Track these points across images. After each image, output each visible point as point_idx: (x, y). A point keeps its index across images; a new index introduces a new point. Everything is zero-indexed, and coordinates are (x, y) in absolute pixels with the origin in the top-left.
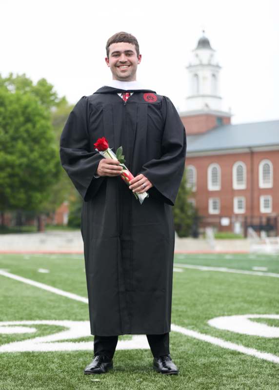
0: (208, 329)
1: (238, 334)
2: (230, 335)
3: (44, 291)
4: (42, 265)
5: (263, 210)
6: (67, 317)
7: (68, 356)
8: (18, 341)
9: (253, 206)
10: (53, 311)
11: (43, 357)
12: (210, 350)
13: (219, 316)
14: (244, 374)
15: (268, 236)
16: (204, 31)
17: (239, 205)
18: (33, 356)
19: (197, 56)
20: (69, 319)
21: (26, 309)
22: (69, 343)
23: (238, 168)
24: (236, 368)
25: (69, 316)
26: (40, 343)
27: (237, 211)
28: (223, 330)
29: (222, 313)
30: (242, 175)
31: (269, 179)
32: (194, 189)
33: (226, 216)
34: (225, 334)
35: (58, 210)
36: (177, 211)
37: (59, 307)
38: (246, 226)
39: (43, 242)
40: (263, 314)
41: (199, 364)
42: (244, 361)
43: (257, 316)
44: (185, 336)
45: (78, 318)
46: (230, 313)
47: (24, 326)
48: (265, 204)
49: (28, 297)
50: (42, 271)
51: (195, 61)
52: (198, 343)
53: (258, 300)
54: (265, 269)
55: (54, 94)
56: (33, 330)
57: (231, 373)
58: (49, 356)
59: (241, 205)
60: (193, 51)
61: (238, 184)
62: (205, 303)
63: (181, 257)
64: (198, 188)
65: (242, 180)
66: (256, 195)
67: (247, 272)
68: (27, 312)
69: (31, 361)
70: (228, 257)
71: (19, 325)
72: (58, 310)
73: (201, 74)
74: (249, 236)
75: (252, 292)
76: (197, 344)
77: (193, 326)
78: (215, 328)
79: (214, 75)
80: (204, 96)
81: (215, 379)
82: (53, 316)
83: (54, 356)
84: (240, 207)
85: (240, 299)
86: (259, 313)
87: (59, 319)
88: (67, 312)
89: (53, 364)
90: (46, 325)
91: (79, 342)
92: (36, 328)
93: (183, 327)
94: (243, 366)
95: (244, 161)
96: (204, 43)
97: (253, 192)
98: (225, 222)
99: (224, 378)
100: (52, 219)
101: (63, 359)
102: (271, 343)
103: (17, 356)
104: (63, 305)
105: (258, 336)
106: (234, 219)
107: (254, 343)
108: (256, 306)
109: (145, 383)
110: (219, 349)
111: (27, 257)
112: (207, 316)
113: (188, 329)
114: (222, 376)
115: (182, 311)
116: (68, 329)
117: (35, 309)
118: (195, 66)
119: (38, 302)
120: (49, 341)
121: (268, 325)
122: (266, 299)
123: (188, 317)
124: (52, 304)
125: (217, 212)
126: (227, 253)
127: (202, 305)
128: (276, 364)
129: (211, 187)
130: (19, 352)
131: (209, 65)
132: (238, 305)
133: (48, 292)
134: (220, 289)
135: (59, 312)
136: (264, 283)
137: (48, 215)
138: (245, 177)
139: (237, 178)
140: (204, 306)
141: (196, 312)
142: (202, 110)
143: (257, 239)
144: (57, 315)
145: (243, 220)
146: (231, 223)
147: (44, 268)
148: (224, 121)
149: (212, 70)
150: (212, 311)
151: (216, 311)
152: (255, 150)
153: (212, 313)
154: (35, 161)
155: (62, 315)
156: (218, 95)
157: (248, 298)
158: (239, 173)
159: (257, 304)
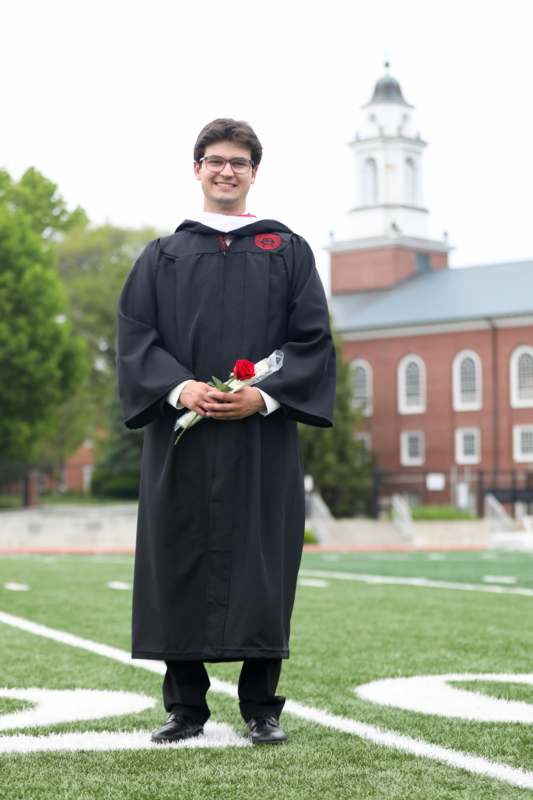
0: (350, 706)
1: (414, 715)
2: (400, 717)
3: (6, 627)
4: (16, 576)
5: (519, 456)
6: (38, 680)
9: (497, 448)
10: (13, 668)
13: (384, 677)
15: (529, 513)
16: (387, 65)
17: (465, 445)
19: (373, 118)
20: (41, 685)
23: (464, 363)
27: (461, 458)
28: (383, 707)
29: (393, 671)
30: (474, 379)
31: (531, 387)
32: (368, 411)
33: (436, 471)
34: (389, 716)
35: (73, 459)
36: (331, 458)
37: (27, 660)
38: (480, 492)
39: (34, 529)
40: (484, 672)
42: (419, 773)
43: (471, 677)
44: (297, 720)
45: (63, 683)
46: (410, 670)
48: (523, 442)
50: (13, 586)
51: (371, 131)
52: (323, 734)
53: (480, 643)
54: (508, 580)
55: (60, 202)
59: (473, 445)
60: (363, 107)
61: (463, 401)
62: (360, 651)
63: (333, 558)
64: (376, 409)
65: (472, 391)
66: (503, 422)
67: (469, 587)
70: (435, 557)
73: (379, 157)
74: (488, 511)
75: (470, 626)
77: (317, 699)
78: (370, 703)
79: (409, 161)
80: (387, 206)
82: (9, 678)
84: (469, 451)
85: (440, 642)
86: (476, 671)
87: (19, 687)
88: (42, 670)
91: (48, 734)
93: (297, 699)
95: (472, 348)
96: (388, 90)
98: (435, 482)
100: (59, 481)
102: (490, 734)
104: (37, 657)
105: (467, 720)
106: (454, 477)
108: (473, 656)
112: (357, 677)
113: (308, 704)
115: (301, 668)
116: (32, 706)
118: (368, 140)
121: (489, 693)
122: (500, 641)
123: (312, 680)
124: (13, 654)
125: (418, 461)
127: (350, 654)
128: (492, 780)
129: (405, 407)
131: (401, 138)
132: (432, 655)
134: (401, 621)
135: (26, 671)
136: (504, 609)
137: (48, 471)
138: (479, 383)
139: (463, 385)
140: (355, 656)
141: (333, 669)
142: (384, 238)
143: (507, 520)
144: (18, 677)
145: (475, 478)
146: (448, 485)
147: (18, 582)
148: (434, 262)
149: (406, 150)
150: (371, 667)
151: (378, 666)
152: (501, 324)
153: (371, 672)
154: (20, 353)
155: (29, 676)
156: (420, 204)
157: (460, 640)
158: (468, 375)
159: (477, 652)
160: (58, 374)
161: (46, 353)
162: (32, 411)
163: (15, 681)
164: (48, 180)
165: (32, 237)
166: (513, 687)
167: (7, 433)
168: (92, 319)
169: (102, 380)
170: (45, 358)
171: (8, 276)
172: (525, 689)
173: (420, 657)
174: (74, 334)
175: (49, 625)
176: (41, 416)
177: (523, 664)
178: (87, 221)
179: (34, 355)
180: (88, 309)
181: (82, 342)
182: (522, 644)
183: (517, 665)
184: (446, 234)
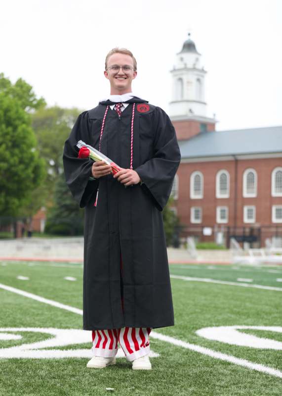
0: (196, 339)
1: (227, 344)
2: (219, 345)
3: (26, 298)
4: (21, 273)
5: (246, 220)
6: (51, 324)
7: (57, 363)
8: (4, 348)
9: (236, 216)
11: (32, 364)
12: (201, 360)
13: (207, 326)
14: (237, 384)
15: (251, 247)
16: (189, 34)
17: (221, 214)
18: (22, 363)
19: (182, 59)
20: (54, 327)
21: (9, 316)
22: (57, 351)
23: (222, 176)
24: (229, 378)
25: (54, 324)
26: (27, 350)
27: (219, 220)
28: (212, 340)
29: (210, 324)
30: (226, 183)
31: (253, 188)
32: (176, 197)
33: (208, 226)
34: (215, 345)
35: (35, 217)
37: (42, 314)
38: (228, 237)
39: (19, 249)
40: (251, 325)
41: (190, 373)
43: (246, 327)
44: (174, 346)
45: (63, 325)
46: (218, 323)
47: (9, 332)
48: (248, 214)
49: (10, 304)
50: (21, 278)
51: (180, 65)
52: (188, 352)
53: (245, 311)
54: (249, 280)
55: (33, 95)
56: (19, 337)
57: (223, 383)
58: (37, 363)
59: (224, 214)
60: (178, 54)
61: (221, 193)
62: (192, 313)
64: (180, 196)
65: (225, 189)
66: (239, 204)
68: (10, 319)
69: (20, 368)
70: (210, 268)
71: (4, 332)
72: (43, 318)
73: (185, 78)
74: (231, 246)
75: (238, 303)
76: (187, 354)
77: (181, 336)
78: (203, 338)
79: (198, 80)
80: (188, 101)
81: (207, 388)
82: (38, 323)
83: (42, 364)
84: (223, 217)
85: (227, 310)
86: (248, 325)
87: (45, 327)
88: (51, 319)
89: (42, 371)
90: (31, 332)
91: (66, 350)
92: (22, 335)
93: (171, 336)
94: (235, 376)
95: (226, 169)
96: (189, 47)
97: (236, 201)
98: (207, 231)
99: (216, 387)
100: (29, 225)
101: (52, 367)
103: (5, 363)
104: (46, 313)
105: (249, 347)
106: (216, 229)
107: (244, 354)
108: (243, 317)
109: (137, 391)
110: (209, 359)
111: (4, 264)
112: (195, 326)
113: (176, 338)
114: (215, 385)
116: (54, 336)
117: (19, 316)
118: (179, 70)
119: (21, 309)
120: (36, 348)
121: (257, 336)
122: (253, 311)
124: (35, 311)
125: (199, 221)
126: (209, 264)
127: (188, 315)
129: (193, 196)
130: (6, 359)
131: (194, 69)
132: (226, 317)
133: (31, 299)
134: (206, 300)
135: (44, 319)
136: (250, 295)
137: (25, 221)
138: (228, 185)
139: (221, 186)
140: (190, 316)
141: (182, 322)
142: (186, 116)
143: (240, 250)
144: (42, 322)
145: (226, 230)
146: (213, 233)
147: (23, 275)
148: (208, 128)
149: (197, 75)
150: (199, 321)
151: (203, 321)
152: (239, 158)
153: (199, 323)
154: (14, 166)
155: (46, 322)
156: (202, 100)
157: (235, 309)
158: (223, 181)
159: (245, 315)
160: (32, 176)
161: (27, 166)
162: (19, 193)
163: (41, 324)
164: (28, 84)
165: (21, 110)
166: (266, 333)
167: (7, 203)
168: (47, 150)
169: (51, 179)
170: (26, 168)
171: (10, 129)
172: (271, 334)
173: (220, 317)
174: (39, 157)
175: (46, 298)
176: (23, 196)
177: (267, 322)
178: (45, 104)
179: (22, 167)
180: (45, 146)
181: (43, 161)
182: (264, 312)
183: (265, 322)
184: (214, 115)
